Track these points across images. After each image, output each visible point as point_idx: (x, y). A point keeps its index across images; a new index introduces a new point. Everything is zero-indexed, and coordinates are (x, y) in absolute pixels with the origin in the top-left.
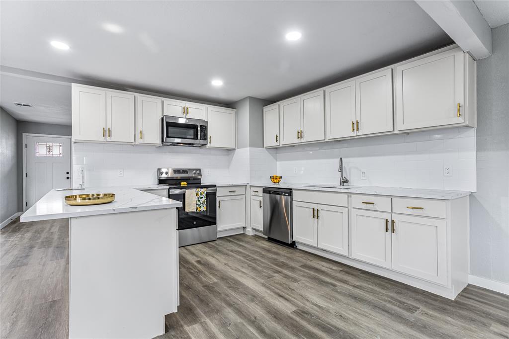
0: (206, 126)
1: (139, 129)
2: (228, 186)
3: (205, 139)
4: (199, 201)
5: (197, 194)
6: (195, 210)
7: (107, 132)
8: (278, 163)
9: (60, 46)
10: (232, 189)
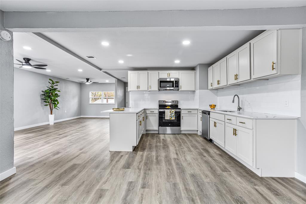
0: (178, 81)
1: (149, 84)
2: (187, 109)
3: (178, 87)
4: (171, 115)
5: (170, 112)
6: (169, 119)
7: (138, 87)
8: (218, 98)
9: (121, 62)
10: (190, 111)
